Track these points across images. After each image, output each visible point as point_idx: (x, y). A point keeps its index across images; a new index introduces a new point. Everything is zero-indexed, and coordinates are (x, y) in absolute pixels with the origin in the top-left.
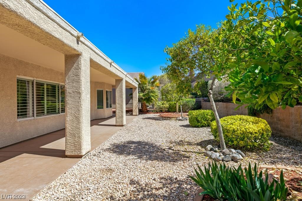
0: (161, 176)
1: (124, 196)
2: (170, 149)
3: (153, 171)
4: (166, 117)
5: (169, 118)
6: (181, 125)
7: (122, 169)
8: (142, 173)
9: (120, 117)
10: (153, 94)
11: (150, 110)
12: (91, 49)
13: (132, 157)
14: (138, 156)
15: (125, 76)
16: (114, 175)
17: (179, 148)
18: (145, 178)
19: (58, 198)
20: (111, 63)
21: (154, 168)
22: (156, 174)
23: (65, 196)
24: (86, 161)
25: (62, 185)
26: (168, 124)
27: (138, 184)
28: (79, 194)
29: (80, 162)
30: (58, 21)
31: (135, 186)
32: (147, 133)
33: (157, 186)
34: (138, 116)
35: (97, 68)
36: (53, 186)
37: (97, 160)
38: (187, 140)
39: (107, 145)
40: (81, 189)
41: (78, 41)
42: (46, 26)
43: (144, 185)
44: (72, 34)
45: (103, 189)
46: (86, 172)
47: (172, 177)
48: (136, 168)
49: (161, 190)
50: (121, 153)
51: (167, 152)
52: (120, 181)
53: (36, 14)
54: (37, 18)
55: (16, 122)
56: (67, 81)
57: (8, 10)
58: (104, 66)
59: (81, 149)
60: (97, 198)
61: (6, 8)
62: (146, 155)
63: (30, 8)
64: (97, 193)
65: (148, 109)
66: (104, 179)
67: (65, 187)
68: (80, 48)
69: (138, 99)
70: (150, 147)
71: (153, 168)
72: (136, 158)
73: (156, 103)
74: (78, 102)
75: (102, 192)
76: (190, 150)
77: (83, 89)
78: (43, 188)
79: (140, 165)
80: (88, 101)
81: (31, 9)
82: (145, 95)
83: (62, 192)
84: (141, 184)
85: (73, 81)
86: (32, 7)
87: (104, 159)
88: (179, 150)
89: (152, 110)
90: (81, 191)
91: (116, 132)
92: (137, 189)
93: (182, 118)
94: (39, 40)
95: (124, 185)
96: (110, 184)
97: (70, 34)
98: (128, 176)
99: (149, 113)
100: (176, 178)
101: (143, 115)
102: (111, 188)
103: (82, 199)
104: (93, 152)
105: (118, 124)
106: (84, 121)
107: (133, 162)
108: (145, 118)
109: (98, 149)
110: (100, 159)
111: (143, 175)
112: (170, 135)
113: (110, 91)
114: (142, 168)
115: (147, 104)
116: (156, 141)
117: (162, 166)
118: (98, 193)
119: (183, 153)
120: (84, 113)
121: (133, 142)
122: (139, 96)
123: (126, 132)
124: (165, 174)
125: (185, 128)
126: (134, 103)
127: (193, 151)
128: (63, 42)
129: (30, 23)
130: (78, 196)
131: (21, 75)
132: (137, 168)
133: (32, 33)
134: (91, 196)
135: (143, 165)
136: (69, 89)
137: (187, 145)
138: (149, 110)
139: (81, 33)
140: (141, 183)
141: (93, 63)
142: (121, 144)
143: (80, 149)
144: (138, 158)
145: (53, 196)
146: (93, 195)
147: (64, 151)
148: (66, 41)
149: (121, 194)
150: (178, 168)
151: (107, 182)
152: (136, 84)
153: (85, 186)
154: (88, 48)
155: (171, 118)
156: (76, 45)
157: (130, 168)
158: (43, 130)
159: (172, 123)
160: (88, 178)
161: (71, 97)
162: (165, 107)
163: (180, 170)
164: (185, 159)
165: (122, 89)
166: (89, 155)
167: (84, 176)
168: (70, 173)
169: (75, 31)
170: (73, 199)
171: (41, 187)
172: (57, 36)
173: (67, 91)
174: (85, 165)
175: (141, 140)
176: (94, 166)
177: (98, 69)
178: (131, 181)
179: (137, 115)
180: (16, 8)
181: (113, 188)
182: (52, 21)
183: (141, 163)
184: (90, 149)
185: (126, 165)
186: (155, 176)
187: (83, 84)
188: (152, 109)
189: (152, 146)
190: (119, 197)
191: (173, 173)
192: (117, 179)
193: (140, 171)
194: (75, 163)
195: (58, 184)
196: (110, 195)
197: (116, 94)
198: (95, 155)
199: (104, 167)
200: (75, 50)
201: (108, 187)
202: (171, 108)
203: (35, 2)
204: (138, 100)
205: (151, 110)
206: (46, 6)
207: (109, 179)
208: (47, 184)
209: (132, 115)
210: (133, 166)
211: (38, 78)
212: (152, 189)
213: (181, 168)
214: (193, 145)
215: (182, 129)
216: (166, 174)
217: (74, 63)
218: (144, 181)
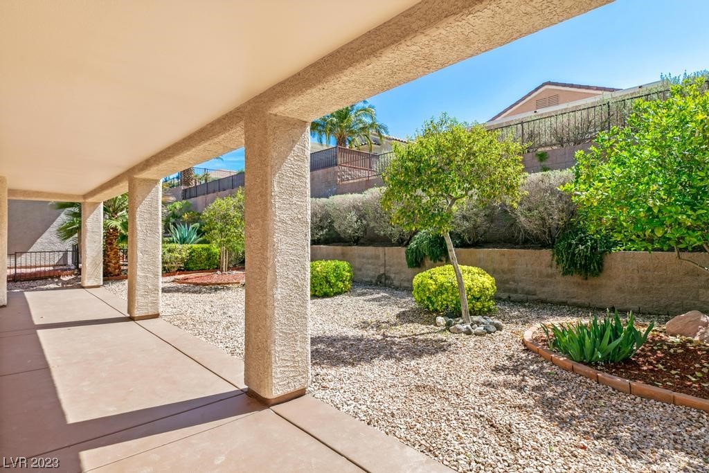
4: (210, 284)
5: (219, 286)
56: (276, 189)
76: (419, 332)
85: (292, 189)
105: (141, 313)
127: (425, 332)
136: (281, 212)
155: (223, 283)
161: (286, 232)
162: (177, 258)
165: (157, 209)
173: (275, 216)
197: (138, 222)
202: (193, 262)
217: (293, 141)
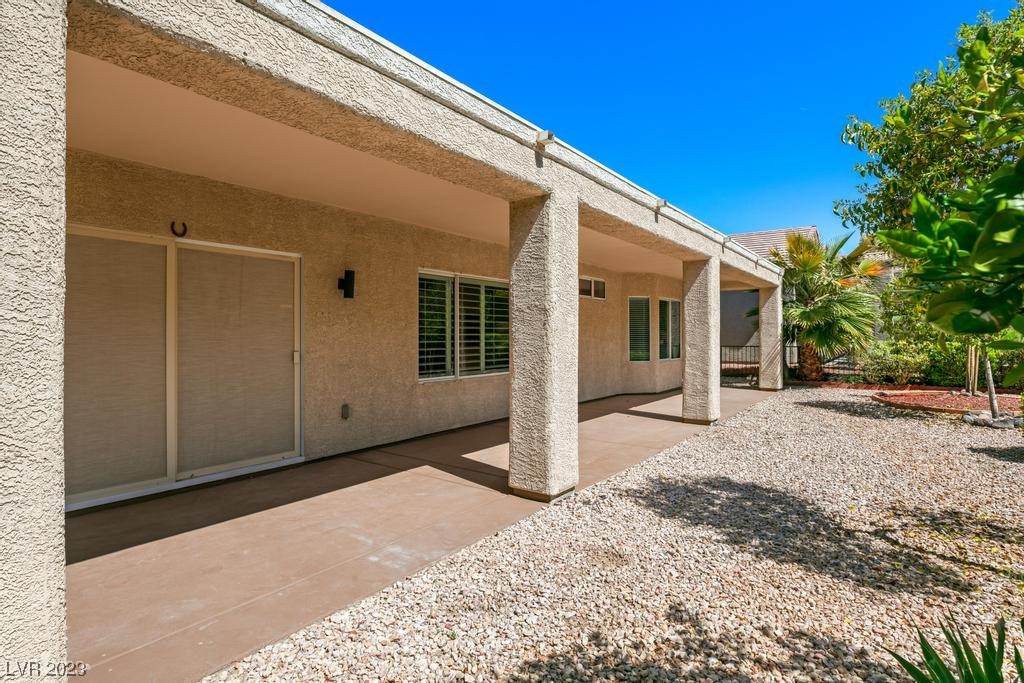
0: (797, 626)
1: (636, 646)
2: (881, 533)
3: (770, 599)
4: (910, 407)
5: (920, 413)
6: (982, 445)
7: (654, 564)
8: (723, 595)
9: (696, 392)
10: (846, 312)
11: (836, 371)
12: (584, 174)
13: (704, 533)
14: (728, 534)
15: (719, 247)
16: (624, 572)
17: (924, 538)
18: (726, 614)
19: (461, 593)
20: (658, 208)
21: (777, 591)
22: (775, 611)
23: (478, 592)
24: (559, 513)
25: (481, 564)
26: (909, 437)
27: (694, 627)
28: (511, 598)
29: (541, 513)
30: (479, 114)
31: (680, 627)
32: (795, 459)
33: (764, 656)
34: (778, 393)
35: (610, 229)
36: (460, 560)
37: (587, 518)
38: (986, 513)
39: (636, 477)
40: (520, 587)
41: (540, 154)
42: (448, 135)
43: (715, 636)
44: (521, 142)
45: (579, 605)
46: (547, 545)
47: (843, 643)
48: (707, 571)
49: (776, 671)
50: (670, 512)
51: (857, 545)
52: (634, 597)
53: (423, 112)
54: (426, 121)
55: (416, 384)
57: (364, 117)
58: (629, 219)
59: (546, 477)
60: (552, 625)
61: (360, 115)
62: (762, 537)
63: (410, 98)
64: (558, 610)
65: (826, 370)
66: (589, 579)
67: (483, 570)
68: (544, 177)
69: (780, 328)
70: (791, 513)
71: (772, 588)
72: (719, 538)
73: (862, 347)
74: (541, 337)
75: (574, 613)
76: (984, 559)
77: (554, 297)
78: (439, 560)
79: (725, 565)
80: (570, 335)
81: (412, 100)
82: (812, 315)
83: (476, 582)
84: (705, 628)
85: (529, 275)
86: (414, 94)
87: (609, 520)
88: (921, 550)
89: (846, 372)
90: (518, 592)
91: (677, 442)
92: (686, 642)
93: (994, 417)
94: (439, 174)
95: (646, 614)
96: (602, 597)
97: (515, 143)
98: (668, 590)
99: (830, 384)
100: (862, 653)
101: (803, 390)
102: (602, 611)
103: (516, 613)
104: (586, 492)
105: (689, 415)
106: (556, 393)
107: (701, 551)
108: (805, 404)
109: (603, 488)
110: (598, 516)
111: (724, 604)
112: (901, 484)
113: (673, 303)
114: (730, 578)
115: (823, 351)
116: (824, 493)
117: (817, 591)
118: (561, 613)
119: (940, 563)
120: (556, 368)
121: (727, 484)
122: (785, 319)
123: (712, 444)
124: (816, 624)
125: (999, 463)
126: (763, 344)
127: (999, 567)
128: (494, 168)
129: (411, 137)
130: (509, 604)
131: (427, 267)
132: (711, 572)
133: (422, 159)
134: (539, 613)
135: (738, 569)
136: (518, 301)
137: (977, 535)
138: (831, 371)
139: (547, 132)
140: (706, 625)
141: (589, 217)
142: (682, 481)
143: (544, 476)
144: (726, 542)
145: (453, 584)
146: (545, 611)
147: (504, 475)
148: (502, 165)
149: (625, 637)
150: (885, 618)
151: (596, 588)
152: (774, 276)
153: (532, 582)
154: (573, 174)
155: (936, 410)
156: (534, 171)
157: (683, 565)
158: (476, 411)
159: (933, 433)
160: (547, 563)
161: (523, 321)
162: (906, 363)
163: (893, 628)
164: (941, 589)
165: (706, 295)
166: (572, 498)
167: (538, 555)
168: (508, 538)
169: (529, 132)
170: (494, 606)
171: (435, 554)
172: (478, 154)
173: (513, 305)
174: (552, 525)
175: (762, 481)
176: (574, 534)
177: (613, 233)
178: (671, 608)
179: (775, 390)
180: (379, 109)
181: (608, 611)
182: (464, 119)
183: (730, 561)
184: (577, 481)
185: (672, 554)
186: (768, 618)
187: (554, 281)
188: (844, 369)
189: (800, 508)
190: (615, 645)
191: (857, 629)
192: (628, 590)
193: (716, 584)
194: (529, 514)
195: (473, 558)
196: (595, 630)
197: (686, 312)
198: (587, 503)
199: (601, 543)
200: (530, 184)
201: (593, 604)
202: (940, 371)
203: (421, 81)
204: (780, 331)
205: (841, 372)
206: (449, 83)
207: (606, 581)
208: (450, 550)
209: (756, 387)
210: (697, 561)
211: (466, 272)
212: (742, 656)
213: (900, 621)
214: (1009, 542)
215: (975, 466)
216: (820, 625)
217: (531, 222)
218: (721, 622)
